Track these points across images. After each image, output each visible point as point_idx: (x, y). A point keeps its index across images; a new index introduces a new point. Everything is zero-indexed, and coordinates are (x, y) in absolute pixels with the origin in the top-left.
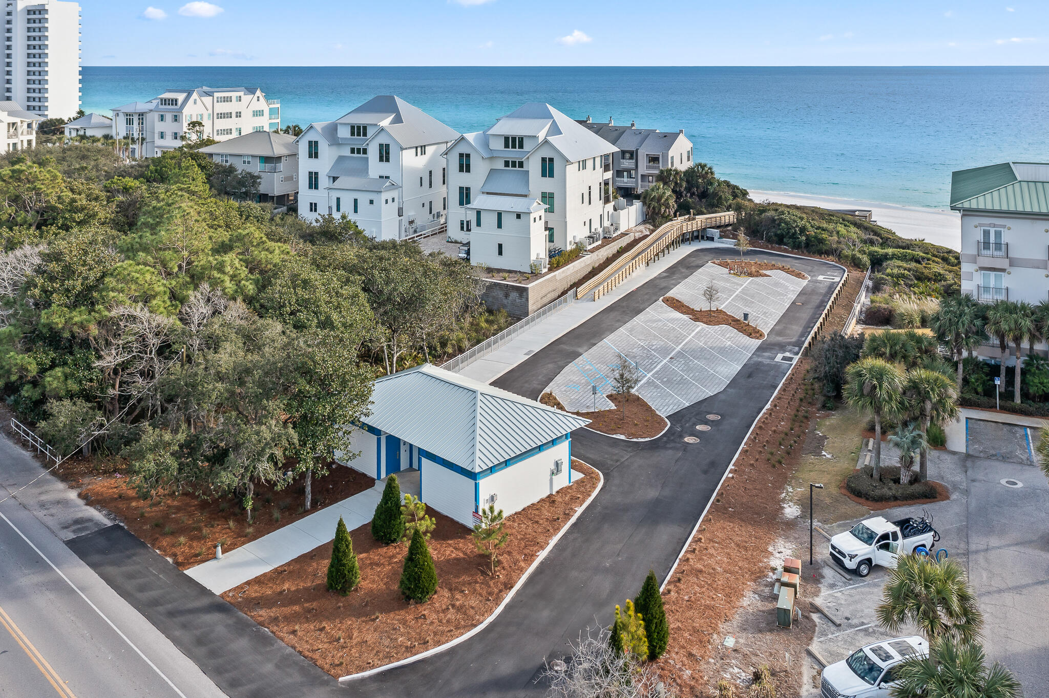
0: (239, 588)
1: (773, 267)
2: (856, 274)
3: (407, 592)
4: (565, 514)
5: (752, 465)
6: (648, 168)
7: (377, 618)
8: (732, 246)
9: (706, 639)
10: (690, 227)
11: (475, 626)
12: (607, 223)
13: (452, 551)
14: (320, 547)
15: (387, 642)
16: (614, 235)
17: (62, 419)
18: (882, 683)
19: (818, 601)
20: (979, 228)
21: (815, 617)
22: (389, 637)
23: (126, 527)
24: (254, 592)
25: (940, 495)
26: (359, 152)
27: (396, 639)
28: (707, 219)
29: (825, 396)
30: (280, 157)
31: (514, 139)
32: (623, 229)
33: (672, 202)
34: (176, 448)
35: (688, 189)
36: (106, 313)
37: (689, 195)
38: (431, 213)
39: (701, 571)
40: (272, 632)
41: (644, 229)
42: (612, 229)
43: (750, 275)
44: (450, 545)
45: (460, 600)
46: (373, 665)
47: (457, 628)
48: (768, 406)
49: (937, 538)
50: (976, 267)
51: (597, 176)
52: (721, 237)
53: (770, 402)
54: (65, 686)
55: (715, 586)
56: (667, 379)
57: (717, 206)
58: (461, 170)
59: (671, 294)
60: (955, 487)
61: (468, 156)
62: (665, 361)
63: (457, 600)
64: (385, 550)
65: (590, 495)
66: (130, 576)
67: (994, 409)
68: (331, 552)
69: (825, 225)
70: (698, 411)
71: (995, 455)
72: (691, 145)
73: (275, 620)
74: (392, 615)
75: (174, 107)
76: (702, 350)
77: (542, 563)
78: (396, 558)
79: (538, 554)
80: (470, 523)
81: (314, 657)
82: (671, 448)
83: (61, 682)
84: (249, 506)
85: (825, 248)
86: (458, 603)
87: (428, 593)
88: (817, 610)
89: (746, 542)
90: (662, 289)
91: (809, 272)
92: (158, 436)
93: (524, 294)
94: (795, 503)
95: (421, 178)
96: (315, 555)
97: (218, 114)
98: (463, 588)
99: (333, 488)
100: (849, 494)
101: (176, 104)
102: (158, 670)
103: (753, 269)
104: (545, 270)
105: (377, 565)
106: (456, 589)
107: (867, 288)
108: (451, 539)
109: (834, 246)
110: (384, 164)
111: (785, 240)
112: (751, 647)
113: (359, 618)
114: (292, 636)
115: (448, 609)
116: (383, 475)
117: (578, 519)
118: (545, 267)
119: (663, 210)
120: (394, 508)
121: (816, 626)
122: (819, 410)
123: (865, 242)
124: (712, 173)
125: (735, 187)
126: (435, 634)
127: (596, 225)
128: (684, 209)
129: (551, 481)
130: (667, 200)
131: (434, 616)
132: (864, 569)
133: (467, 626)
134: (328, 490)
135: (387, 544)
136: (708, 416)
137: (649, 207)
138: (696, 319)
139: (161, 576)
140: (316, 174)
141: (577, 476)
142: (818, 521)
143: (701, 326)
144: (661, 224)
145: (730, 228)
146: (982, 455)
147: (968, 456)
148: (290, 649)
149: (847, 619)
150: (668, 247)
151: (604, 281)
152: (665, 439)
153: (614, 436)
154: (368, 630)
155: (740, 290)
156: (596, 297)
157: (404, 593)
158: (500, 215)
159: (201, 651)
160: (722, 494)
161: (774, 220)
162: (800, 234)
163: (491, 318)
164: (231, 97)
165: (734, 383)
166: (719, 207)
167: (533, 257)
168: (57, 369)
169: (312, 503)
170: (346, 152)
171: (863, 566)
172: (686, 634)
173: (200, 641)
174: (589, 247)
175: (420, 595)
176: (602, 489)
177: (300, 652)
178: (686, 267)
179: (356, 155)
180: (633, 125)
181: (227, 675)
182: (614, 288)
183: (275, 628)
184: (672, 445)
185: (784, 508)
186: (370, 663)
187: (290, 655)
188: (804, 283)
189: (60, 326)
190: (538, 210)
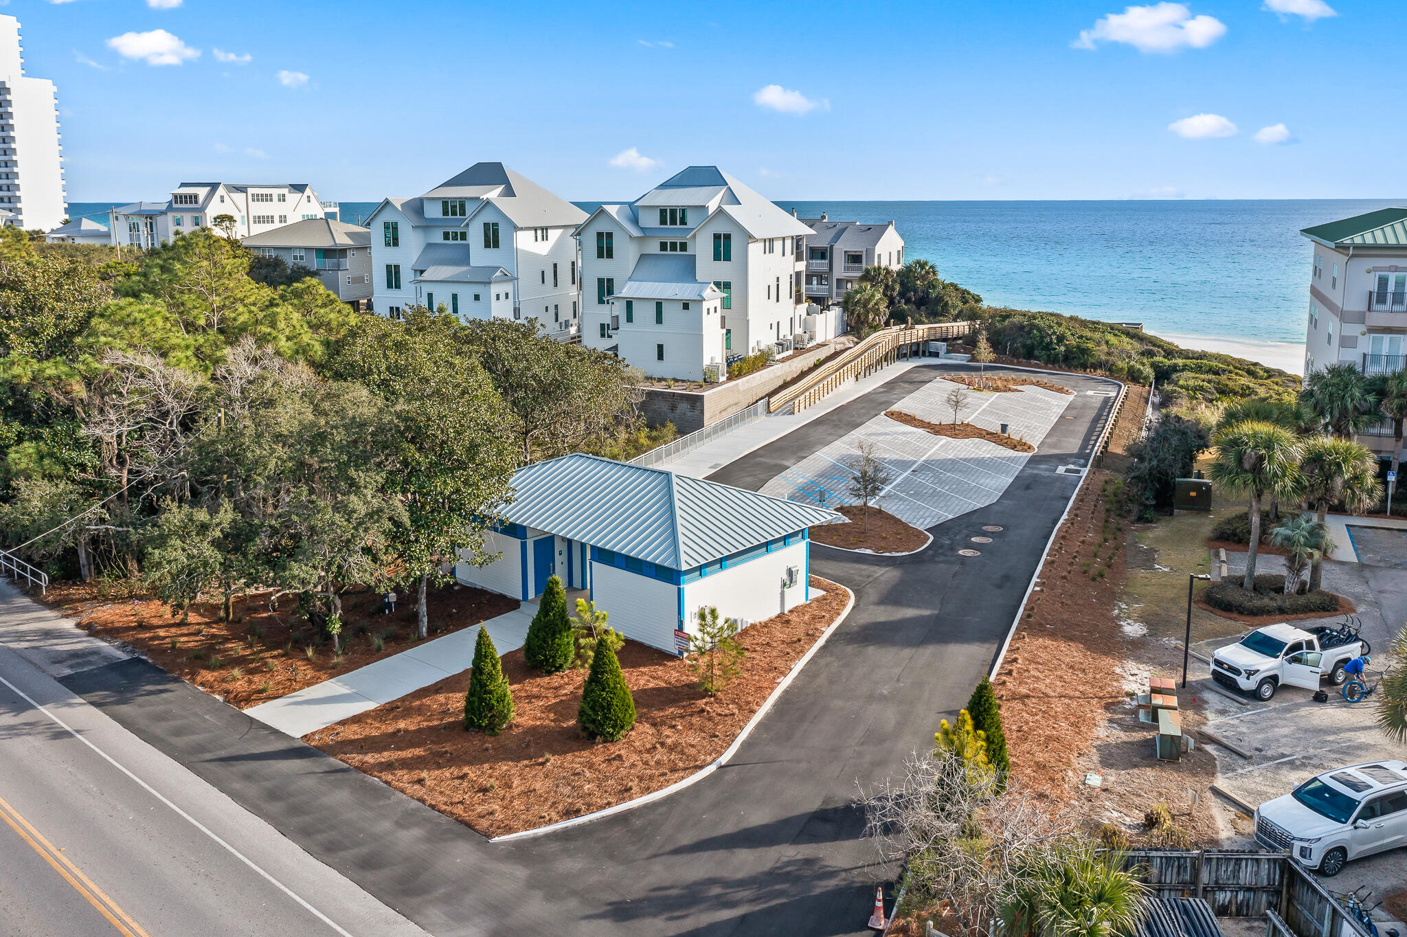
0: (328, 729)
1: (1024, 382)
2: (1136, 388)
3: (591, 727)
4: (808, 635)
5: (1064, 578)
6: (847, 269)
7: (547, 760)
8: (964, 362)
9: (1058, 776)
10: (908, 338)
11: (701, 767)
12: (798, 331)
13: (648, 681)
14: (447, 678)
15: (567, 790)
16: (809, 346)
17: (35, 503)
18: (1360, 821)
19: (1209, 729)
20: (1372, 274)
21: (1210, 748)
22: (569, 785)
23: (150, 661)
24: (353, 732)
25: (1342, 607)
26: (455, 238)
27: (581, 787)
28: (929, 328)
29: (1142, 504)
30: (345, 250)
31: (673, 212)
32: (819, 339)
33: (882, 307)
34: (218, 534)
35: (902, 294)
36: (97, 365)
37: (903, 301)
38: (557, 320)
39: (1028, 696)
40: (386, 782)
41: (847, 341)
42: (807, 336)
43: (997, 389)
44: (643, 674)
45: (670, 737)
46: (550, 820)
47: (674, 770)
48: (1065, 516)
49: (1366, 650)
50: (1363, 328)
51: (787, 265)
52: (948, 352)
53: (1066, 513)
54: (58, 854)
55: (1052, 713)
56: (912, 490)
57: (942, 315)
58: (600, 255)
59: (896, 407)
60: (1359, 599)
61: (610, 235)
62: (906, 474)
63: (668, 737)
64: (547, 679)
65: (839, 614)
66: (159, 718)
67: (1382, 515)
68: (467, 683)
69: (1089, 334)
70: (970, 522)
71: (1401, 564)
72: (902, 243)
73: (389, 766)
74: (569, 757)
75: (193, 206)
76: (953, 462)
77: (786, 692)
78: (565, 689)
79: (778, 681)
80: (670, 646)
81: (455, 811)
82: (942, 562)
83: (53, 849)
84: (336, 629)
85: (1091, 360)
86: (669, 741)
87: (622, 727)
88: (1212, 740)
89: (1082, 663)
90: (882, 403)
91: (1074, 387)
92: (187, 515)
93: (698, 404)
94: (1136, 621)
95: (543, 272)
96: (441, 688)
97: (255, 217)
98: (674, 723)
99: (457, 613)
100: (1211, 609)
101: (196, 202)
102: (208, 832)
103: (999, 383)
104: (723, 379)
105: (538, 697)
106: (663, 723)
107: (1153, 404)
108: (645, 666)
109: (1103, 357)
110: (492, 251)
111: (1036, 353)
112: (1128, 785)
113: (519, 761)
114: (417, 787)
115: (654, 748)
116: (531, 595)
117: (828, 641)
118: (723, 375)
119: (871, 317)
120: (559, 622)
121: (1215, 759)
122: (1133, 523)
123: (1143, 354)
124: (934, 273)
125: (965, 292)
126: (641, 779)
127: (785, 331)
128: (898, 317)
129: (782, 594)
130: (876, 304)
131: (635, 757)
132: (1267, 691)
133: (688, 769)
134: (450, 615)
135: (549, 673)
136: (984, 528)
137: (852, 313)
138: (937, 433)
139: (207, 717)
140: (397, 267)
141: (817, 593)
142: (1177, 639)
143: (944, 440)
144: (868, 335)
145: (960, 342)
146: (1382, 564)
147: (1362, 567)
148: (417, 802)
149: (1260, 750)
150: (879, 362)
151: (803, 393)
152: (931, 552)
153: (857, 551)
154: (535, 776)
155: (987, 404)
156: (796, 410)
157: (585, 729)
158: (659, 305)
159: (276, 807)
160: (1032, 608)
161: (1022, 327)
162: (1057, 344)
163: (654, 433)
164: (271, 195)
165: (1007, 494)
166: (944, 316)
167: (706, 362)
168: (26, 444)
169: (428, 628)
170: (438, 238)
171: (1266, 686)
172: (1028, 771)
173: (273, 795)
174: (778, 357)
175: (611, 730)
176: (854, 607)
177: (433, 807)
178: (908, 383)
179: (451, 242)
180: (823, 217)
181: (319, 837)
182: (817, 401)
183: (390, 777)
184: (942, 558)
185: (1121, 626)
186: (544, 817)
187: (418, 810)
188: (1071, 398)
189: (25, 380)
190: (712, 299)
